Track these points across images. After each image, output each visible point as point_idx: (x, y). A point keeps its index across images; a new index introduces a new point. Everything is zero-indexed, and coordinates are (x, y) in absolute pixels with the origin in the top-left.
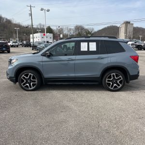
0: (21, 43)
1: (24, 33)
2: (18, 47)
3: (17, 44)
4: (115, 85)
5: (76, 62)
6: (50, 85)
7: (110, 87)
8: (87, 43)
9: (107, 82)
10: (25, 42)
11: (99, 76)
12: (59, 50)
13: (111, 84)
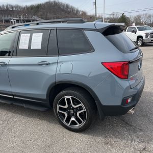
7: (64, 122)
13: (66, 115)
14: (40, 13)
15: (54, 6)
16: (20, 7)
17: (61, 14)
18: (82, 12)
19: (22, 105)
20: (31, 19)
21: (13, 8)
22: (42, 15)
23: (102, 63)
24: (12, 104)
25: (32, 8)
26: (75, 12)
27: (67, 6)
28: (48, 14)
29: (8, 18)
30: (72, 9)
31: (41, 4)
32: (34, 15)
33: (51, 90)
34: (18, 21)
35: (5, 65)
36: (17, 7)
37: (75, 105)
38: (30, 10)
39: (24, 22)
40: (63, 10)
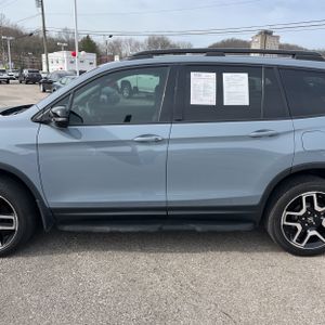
0: (18, 74)
1: (27, 49)
2: (8, 82)
3: (5, 76)
4: (312, 233)
5: (173, 147)
6: (69, 232)
7: (294, 242)
8: (213, 75)
9: (283, 222)
10: (26, 72)
11: (256, 202)
12: (108, 94)
13: (300, 229)
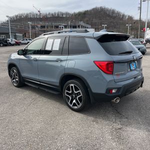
7: (69, 103)
9: (66, 94)
13: (70, 99)
14: (86, 19)
15: (100, 12)
16: (69, 14)
17: (106, 20)
18: (129, 16)
19: (44, 89)
20: (77, 25)
21: (63, 15)
22: (87, 21)
23: (94, 62)
24: (39, 88)
25: (80, 14)
26: (121, 17)
27: (113, 12)
28: (94, 20)
29: (58, 24)
30: (118, 13)
31: (87, 11)
32: (81, 21)
33: (62, 79)
34: (66, 27)
35: (37, 60)
36: (67, 14)
37: (76, 91)
38: (77, 16)
39: (71, 27)
40: (109, 16)
